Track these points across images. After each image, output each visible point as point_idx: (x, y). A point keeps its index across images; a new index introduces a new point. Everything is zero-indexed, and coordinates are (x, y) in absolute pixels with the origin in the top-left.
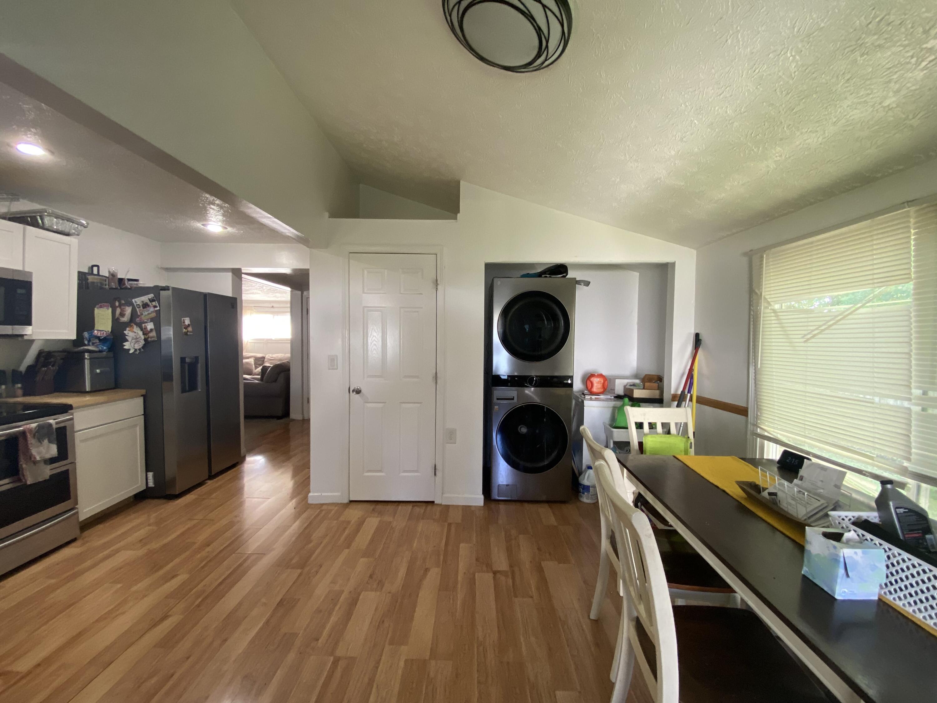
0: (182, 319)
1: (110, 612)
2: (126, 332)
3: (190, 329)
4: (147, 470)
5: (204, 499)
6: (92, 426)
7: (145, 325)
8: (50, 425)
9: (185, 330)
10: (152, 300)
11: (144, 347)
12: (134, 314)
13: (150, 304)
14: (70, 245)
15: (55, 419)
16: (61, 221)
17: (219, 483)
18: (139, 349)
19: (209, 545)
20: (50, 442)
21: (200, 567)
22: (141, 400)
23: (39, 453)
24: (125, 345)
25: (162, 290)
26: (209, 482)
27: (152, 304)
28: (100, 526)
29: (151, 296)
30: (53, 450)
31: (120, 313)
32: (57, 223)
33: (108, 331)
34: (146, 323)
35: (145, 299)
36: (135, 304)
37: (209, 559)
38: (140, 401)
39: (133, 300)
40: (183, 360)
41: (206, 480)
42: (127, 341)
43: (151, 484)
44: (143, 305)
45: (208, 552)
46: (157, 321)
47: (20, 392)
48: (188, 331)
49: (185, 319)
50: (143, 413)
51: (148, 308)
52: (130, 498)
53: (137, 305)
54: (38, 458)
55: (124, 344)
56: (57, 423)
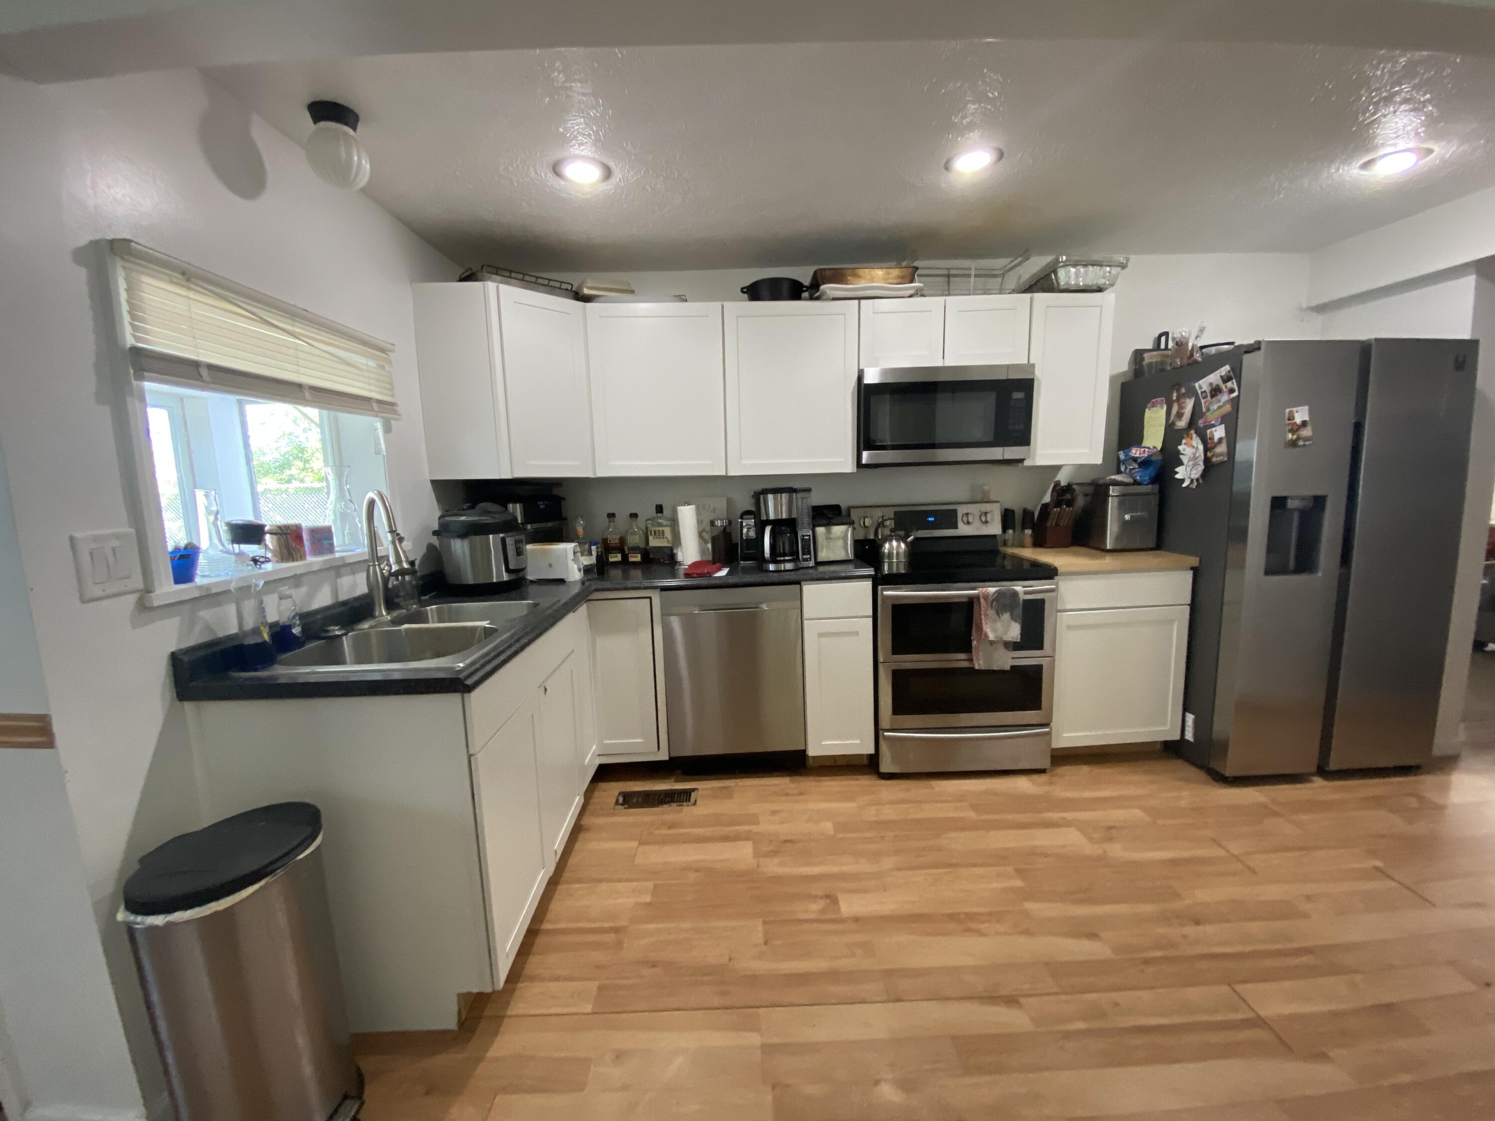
0: (1287, 410)
1: (971, 917)
2: (1180, 448)
3: (1307, 432)
4: (1186, 709)
5: (1276, 814)
6: (1092, 607)
7: (1211, 432)
8: (1015, 594)
9: (1290, 436)
10: (1226, 379)
11: (1204, 474)
12: (1197, 413)
13: (1223, 387)
14: (1101, 307)
15: (1024, 587)
16: (1082, 270)
17: (1337, 796)
18: (1197, 480)
19: (1197, 922)
20: (1013, 618)
21: (1140, 955)
22: (1189, 575)
23: (994, 631)
24: (1177, 473)
25: (1246, 352)
26: (1319, 782)
27: (1226, 387)
28: (1085, 769)
29: (1225, 369)
30: (1014, 632)
31: (1178, 412)
32: (1077, 275)
33: (1155, 447)
34: (1214, 426)
35: (1214, 378)
36: (1199, 392)
37: (1171, 953)
38: (1186, 578)
39: (1197, 385)
40: (1278, 503)
41: (1313, 775)
42: (1181, 463)
43: (1189, 736)
44: (1211, 392)
45: (1185, 937)
46: (1231, 421)
47: (1028, 540)
48: (1298, 439)
49: (1295, 409)
50: (1189, 602)
51: (1219, 397)
52: (1155, 743)
53: (1202, 392)
54: (991, 637)
55: (1177, 470)
56: (1026, 593)
